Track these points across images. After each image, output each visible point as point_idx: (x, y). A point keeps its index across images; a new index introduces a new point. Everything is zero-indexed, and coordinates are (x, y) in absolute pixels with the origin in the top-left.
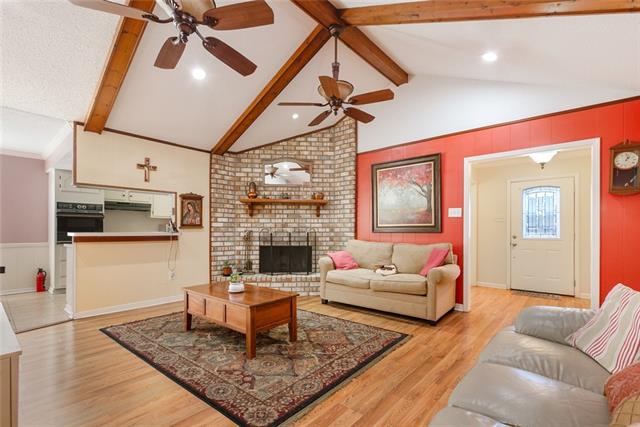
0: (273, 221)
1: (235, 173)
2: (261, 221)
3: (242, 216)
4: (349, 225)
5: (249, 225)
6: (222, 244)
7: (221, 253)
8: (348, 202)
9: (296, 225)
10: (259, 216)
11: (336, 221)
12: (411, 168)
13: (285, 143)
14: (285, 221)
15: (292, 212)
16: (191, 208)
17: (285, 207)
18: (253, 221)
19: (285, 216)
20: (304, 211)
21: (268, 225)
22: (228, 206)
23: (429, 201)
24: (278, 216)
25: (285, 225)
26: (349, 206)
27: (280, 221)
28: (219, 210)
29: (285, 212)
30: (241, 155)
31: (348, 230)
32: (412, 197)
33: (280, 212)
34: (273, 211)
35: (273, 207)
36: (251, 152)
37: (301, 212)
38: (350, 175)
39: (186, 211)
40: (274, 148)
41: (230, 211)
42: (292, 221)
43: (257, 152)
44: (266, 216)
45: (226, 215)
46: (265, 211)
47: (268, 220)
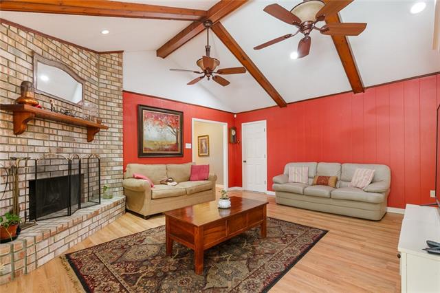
0: (47, 144)
2: (31, 142)
4: (118, 151)
5: (13, 148)
8: (117, 130)
9: (70, 151)
10: (28, 135)
11: (101, 147)
12: (167, 116)
14: (60, 144)
15: (67, 134)
17: (60, 127)
18: (19, 142)
19: (60, 139)
20: (77, 135)
21: (41, 150)
23: (177, 138)
24: (52, 138)
25: (60, 150)
26: (118, 135)
27: (54, 144)
29: (60, 133)
31: (117, 156)
32: (168, 134)
33: (55, 132)
34: (47, 131)
35: (47, 125)
38: (119, 107)
42: (67, 145)
44: (38, 136)
46: (36, 129)
47: (41, 143)
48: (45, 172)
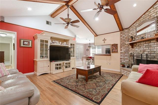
0: (140, 49)
1: (128, 34)
2: (136, 49)
3: (130, 48)
6: (123, 57)
7: (123, 60)
9: (149, 50)
10: (135, 48)
13: (144, 15)
14: (144, 49)
15: (147, 44)
16: (114, 47)
17: (144, 43)
18: (134, 50)
19: (144, 47)
20: (153, 44)
21: (138, 51)
22: (126, 45)
24: (142, 47)
25: (144, 51)
27: (142, 49)
28: (122, 47)
29: (144, 45)
30: (130, 28)
33: (143, 45)
34: (140, 45)
35: (140, 44)
36: (133, 25)
37: (151, 44)
39: (113, 48)
40: (140, 20)
41: (127, 47)
43: (134, 24)
44: (137, 48)
45: (125, 48)
46: (137, 46)
47: (138, 49)
48: (139, 57)
